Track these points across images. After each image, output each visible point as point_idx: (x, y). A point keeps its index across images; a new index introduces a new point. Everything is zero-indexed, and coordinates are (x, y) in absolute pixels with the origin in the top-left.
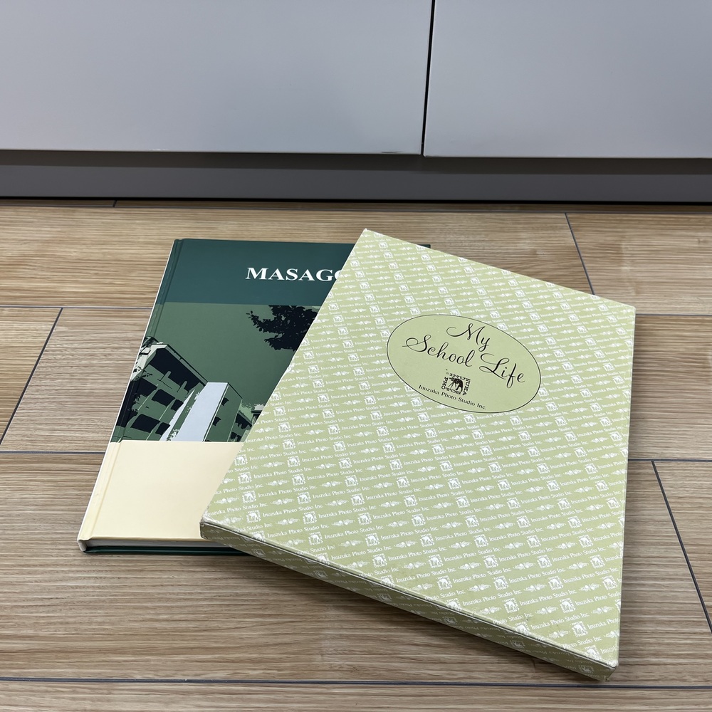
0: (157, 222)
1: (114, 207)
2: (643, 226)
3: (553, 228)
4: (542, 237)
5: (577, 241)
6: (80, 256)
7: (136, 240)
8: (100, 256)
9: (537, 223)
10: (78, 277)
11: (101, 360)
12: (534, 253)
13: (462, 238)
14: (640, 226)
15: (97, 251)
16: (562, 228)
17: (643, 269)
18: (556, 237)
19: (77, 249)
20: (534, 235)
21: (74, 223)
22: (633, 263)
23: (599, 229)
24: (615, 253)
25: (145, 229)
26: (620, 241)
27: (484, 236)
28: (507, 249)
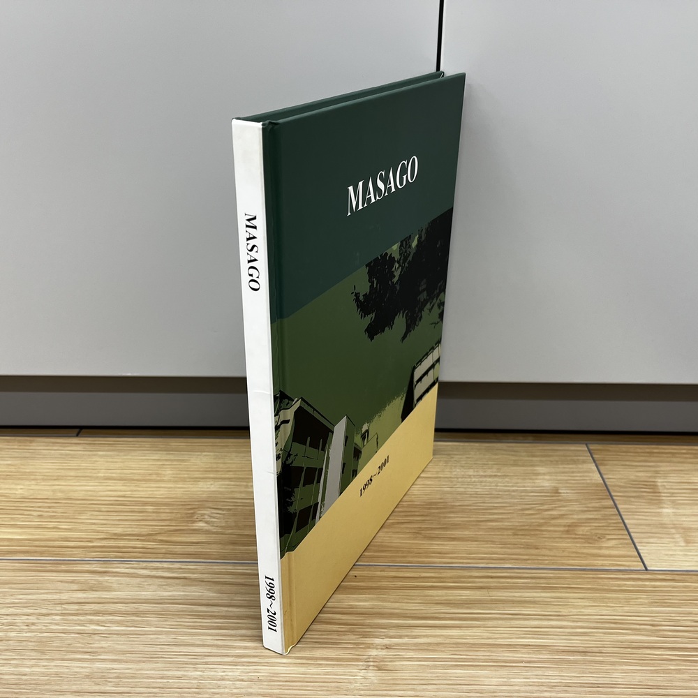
0: (122, 454)
1: (77, 435)
2: (679, 459)
3: (574, 462)
4: (563, 473)
5: (605, 477)
6: (26, 494)
7: (95, 475)
8: (49, 494)
9: (557, 456)
10: (18, 520)
11: (21, 631)
12: (556, 491)
13: (471, 472)
14: (675, 459)
15: (48, 488)
16: (584, 462)
17: (688, 512)
18: (579, 472)
19: (24, 485)
20: (553, 470)
21: (28, 455)
22: (675, 504)
23: (627, 463)
24: (651, 493)
25: (107, 462)
26: (655, 477)
27: (495, 470)
28: (524, 487)
